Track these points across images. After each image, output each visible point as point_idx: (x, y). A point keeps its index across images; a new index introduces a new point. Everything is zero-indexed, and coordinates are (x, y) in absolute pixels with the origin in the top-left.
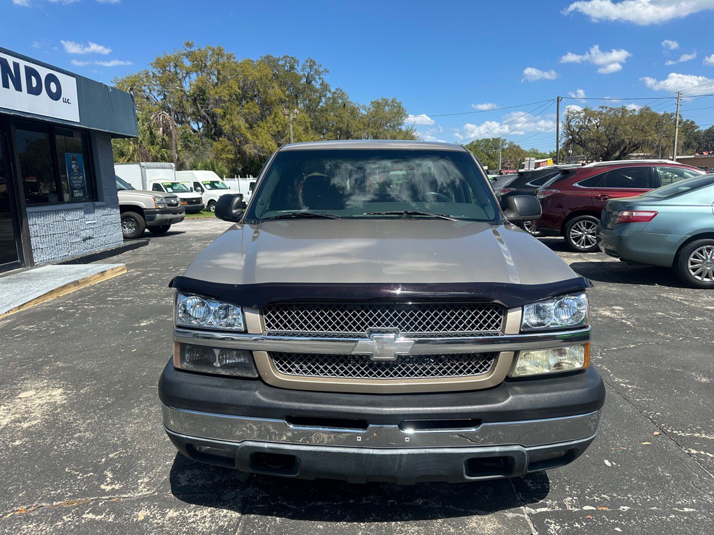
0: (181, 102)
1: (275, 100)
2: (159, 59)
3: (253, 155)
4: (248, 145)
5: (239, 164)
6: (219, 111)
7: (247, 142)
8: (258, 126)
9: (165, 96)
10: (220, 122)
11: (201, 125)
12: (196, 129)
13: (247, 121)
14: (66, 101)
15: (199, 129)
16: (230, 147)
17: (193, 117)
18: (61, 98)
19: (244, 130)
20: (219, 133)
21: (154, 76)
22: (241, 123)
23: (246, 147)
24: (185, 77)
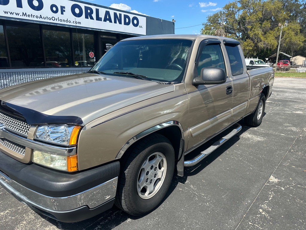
0: (233, 24)
1: (281, 19)
2: (226, 5)
3: (262, 47)
4: (261, 43)
5: (255, 52)
6: (249, 27)
7: (261, 41)
8: (269, 33)
9: (227, 21)
10: (249, 32)
11: (241, 34)
12: (238, 36)
13: (263, 31)
14: (141, 27)
15: (239, 36)
16: (252, 44)
17: (238, 31)
18: (139, 26)
19: (260, 35)
20: (248, 37)
21: (224, 13)
22: (260, 32)
23: (259, 44)
24: (236, 12)
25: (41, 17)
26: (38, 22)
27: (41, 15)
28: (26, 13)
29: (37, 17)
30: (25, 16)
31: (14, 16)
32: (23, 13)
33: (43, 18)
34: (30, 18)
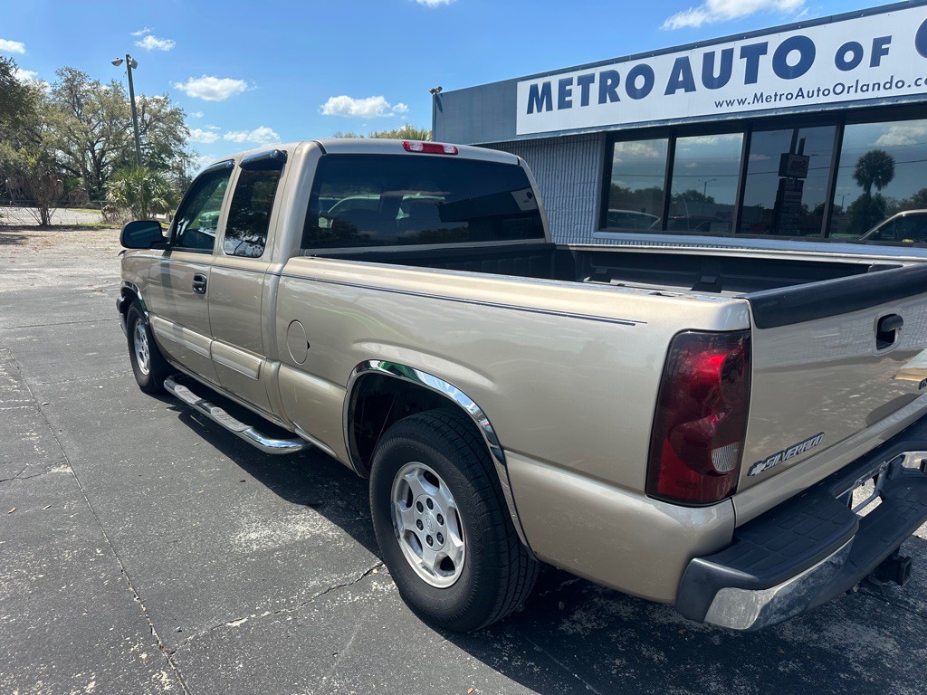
25: (800, 93)
26: (789, 111)
27: (801, 89)
28: (762, 95)
29: (789, 96)
30: (758, 101)
31: (736, 108)
32: (756, 95)
33: (805, 95)
34: (772, 105)
